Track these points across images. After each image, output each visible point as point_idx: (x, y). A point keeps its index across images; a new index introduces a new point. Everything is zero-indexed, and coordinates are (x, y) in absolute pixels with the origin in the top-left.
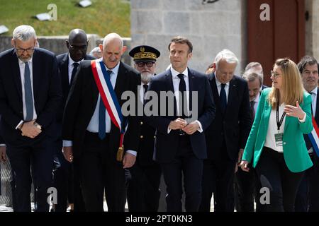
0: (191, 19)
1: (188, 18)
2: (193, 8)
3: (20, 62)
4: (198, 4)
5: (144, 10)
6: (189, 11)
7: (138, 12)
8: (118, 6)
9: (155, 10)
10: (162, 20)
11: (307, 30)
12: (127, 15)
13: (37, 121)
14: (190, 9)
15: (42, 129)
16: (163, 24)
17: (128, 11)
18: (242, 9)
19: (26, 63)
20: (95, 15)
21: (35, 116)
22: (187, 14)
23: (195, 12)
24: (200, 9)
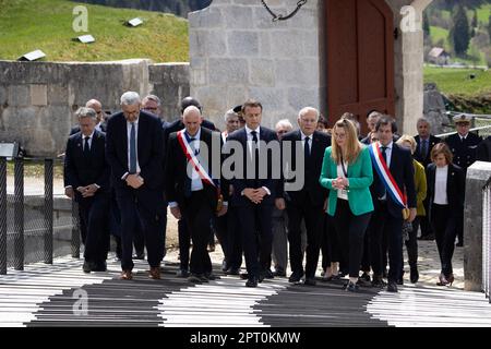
0: (260, 39)
1: (256, 38)
2: (262, 26)
3: (128, 123)
4: (268, 21)
5: (205, 29)
6: (258, 30)
7: (197, 32)
8: (173, 25)
9: (217, 29)
10: (226, 39)
11: (396, 50)
12: (185, 35)
13: (141, 174)
14: (258, 26)
15: (144, 181)
16: (227, 45)
17: (186, 31)
18: (320, 26)
19: (133, 124)
20: (147, 36)
21: (138, 170)
22: (255, 33)
23: (264, 30)
24: (270, 27)
